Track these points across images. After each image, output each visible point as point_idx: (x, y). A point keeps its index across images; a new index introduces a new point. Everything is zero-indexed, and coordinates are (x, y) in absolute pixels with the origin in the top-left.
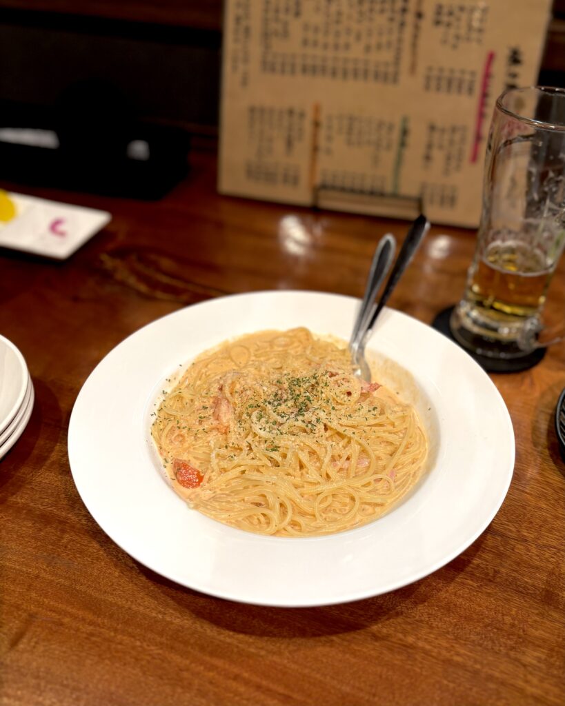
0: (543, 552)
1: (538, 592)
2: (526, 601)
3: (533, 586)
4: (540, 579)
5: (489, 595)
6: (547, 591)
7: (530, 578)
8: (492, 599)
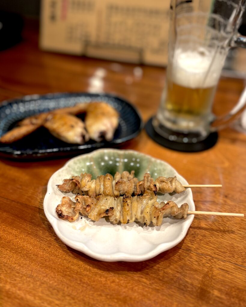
0: (201, 259)
1: (194, 290)
2: (185, 297)
3: (192, 284)
4: (197, 280)
5: (157, 291)
6: (202, 289)
7: (190, 278)
8: (159, 294)
